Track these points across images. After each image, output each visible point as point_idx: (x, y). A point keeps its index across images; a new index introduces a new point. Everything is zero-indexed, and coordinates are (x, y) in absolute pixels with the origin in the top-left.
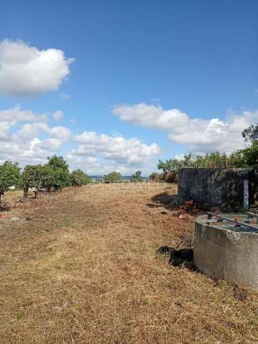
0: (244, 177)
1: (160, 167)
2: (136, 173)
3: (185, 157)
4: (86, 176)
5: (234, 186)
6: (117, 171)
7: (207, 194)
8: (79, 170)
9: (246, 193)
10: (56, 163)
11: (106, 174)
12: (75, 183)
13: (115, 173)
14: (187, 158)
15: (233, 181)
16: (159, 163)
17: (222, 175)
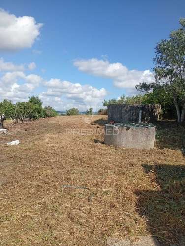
0: (140, 109)
1: (105, 105)
2: (90, 109)
3: (121, 98)
4: (54, 110)
5: (134, 113)
6: (76, 108)
7: (121, 118)
8: (49, 106)
9: (140, 117)
10: (34, 101)
11: (68, 110)
12: (46, 116)
13: (74, 109)
14: (122, 99)
15: (134, 111)
16: (104, 102)
17: (129, 108)
